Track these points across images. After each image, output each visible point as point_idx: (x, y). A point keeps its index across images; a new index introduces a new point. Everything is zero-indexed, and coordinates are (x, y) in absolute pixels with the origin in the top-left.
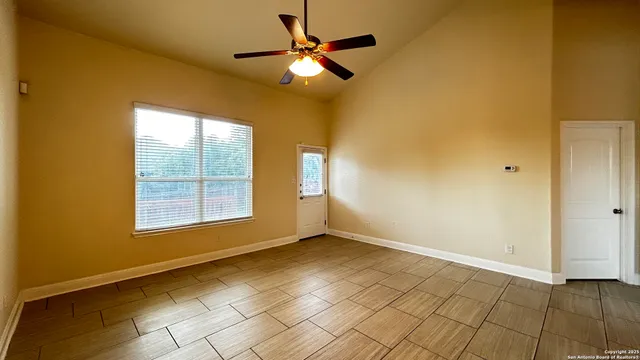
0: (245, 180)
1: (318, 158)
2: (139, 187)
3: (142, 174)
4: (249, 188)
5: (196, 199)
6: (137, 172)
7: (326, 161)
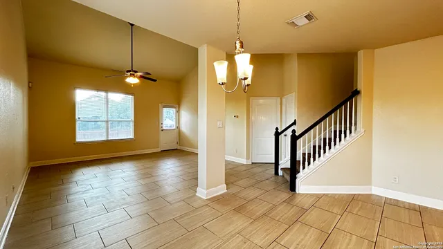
0: (130, 121)
1: (173, 111)
2: (78, 124)
3: (79, 118)
4: (132, 124)
5: (105, 130)
6: (77, 118)
7: (178, 112)
